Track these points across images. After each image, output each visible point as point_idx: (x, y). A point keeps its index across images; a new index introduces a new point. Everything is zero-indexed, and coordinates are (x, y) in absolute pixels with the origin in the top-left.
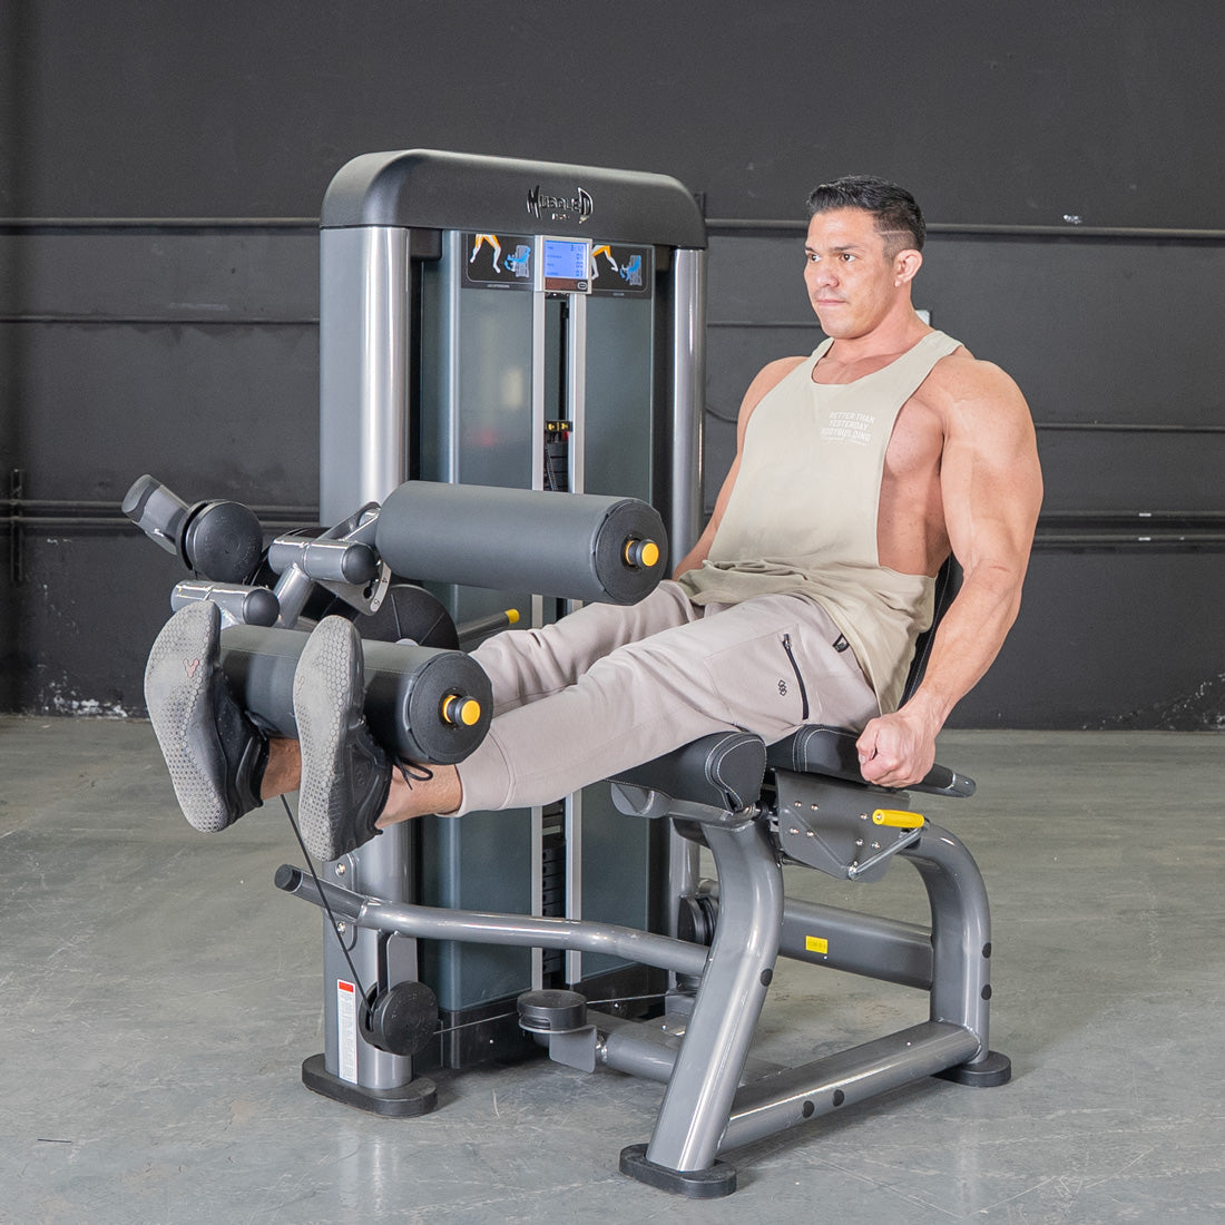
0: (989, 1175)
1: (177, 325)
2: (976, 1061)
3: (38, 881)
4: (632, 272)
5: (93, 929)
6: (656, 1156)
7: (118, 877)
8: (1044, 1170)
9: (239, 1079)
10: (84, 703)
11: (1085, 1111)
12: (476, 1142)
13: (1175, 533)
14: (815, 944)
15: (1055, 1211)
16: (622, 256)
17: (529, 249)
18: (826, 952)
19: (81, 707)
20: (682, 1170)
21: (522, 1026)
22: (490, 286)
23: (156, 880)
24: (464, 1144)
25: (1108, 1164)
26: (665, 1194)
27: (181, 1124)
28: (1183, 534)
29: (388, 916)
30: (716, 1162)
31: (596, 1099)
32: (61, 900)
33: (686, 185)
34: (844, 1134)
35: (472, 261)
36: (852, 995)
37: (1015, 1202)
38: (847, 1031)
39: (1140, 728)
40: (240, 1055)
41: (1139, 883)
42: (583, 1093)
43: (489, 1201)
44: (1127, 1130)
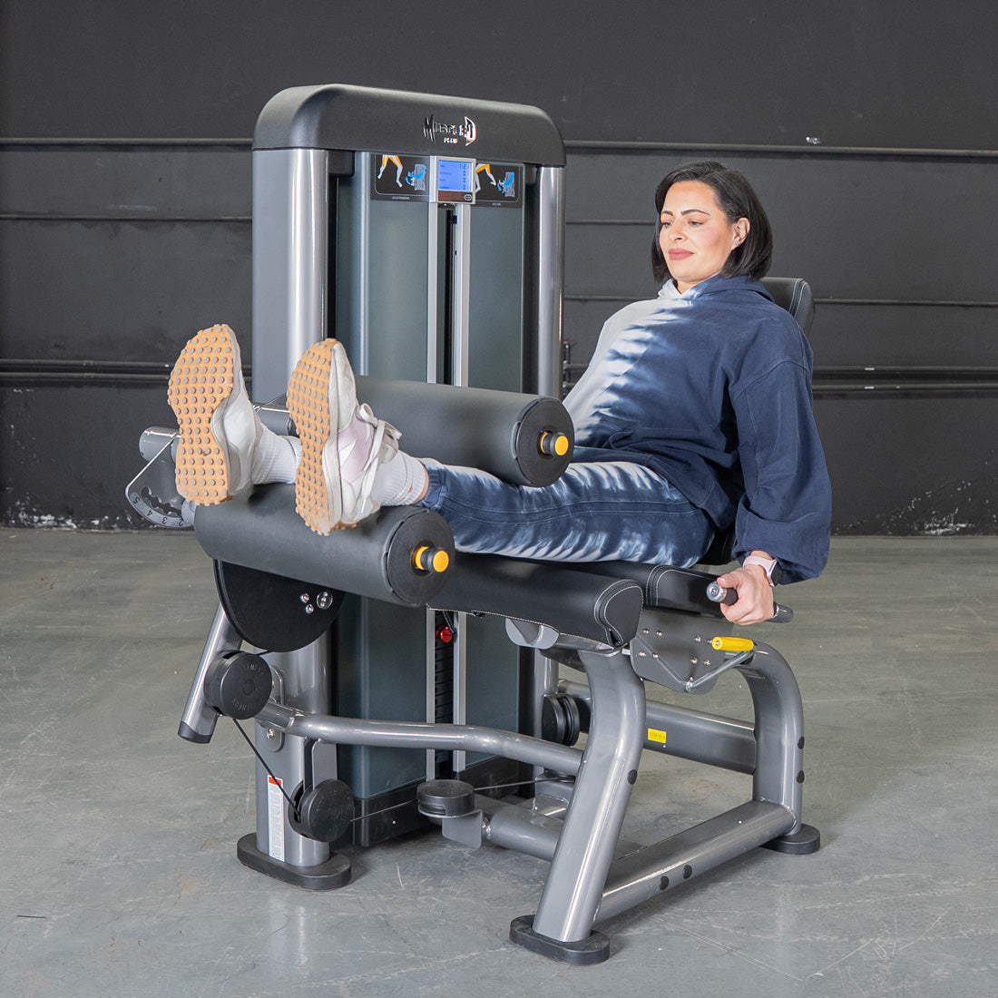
0: (818, 938)
1: (116, 221)
2: (792, 833)
3: (10, 673)
4: (507, 186)
5: (57, 716)
6: (542, 928)
7: (75, 668)
8: (862, 933)
9: (184, 855)
10: (43, 517)
11: (885, 876)
12: (386, 913)
13: (892, 383)
14: (656, 735)
15: (877, 972)
16: (499, 173)
17: (425, 168)
18: (665, 741)
19: (40, 521)
20: (564, 941)
21: (421, 812)
22: (394, 198)
23: (106, 671)
24: (377, 916)
25: (914, 926)
26: (550, 961)
27: (139, 899)
28: (898, 384)
29: (312, 726)
30: (592, 933)
31: (482, 870)
32: (30, 690)
33: (548, 114)
34: (693, 901)
35: (379, 177)
36: (679, 771)
37: (843, 965)
38: (680, 804)
39: (865, 534)
40: (184, 832)
41: (891, 667)
42: (471, 865)
43: (403, 971)
44: (923, 894)
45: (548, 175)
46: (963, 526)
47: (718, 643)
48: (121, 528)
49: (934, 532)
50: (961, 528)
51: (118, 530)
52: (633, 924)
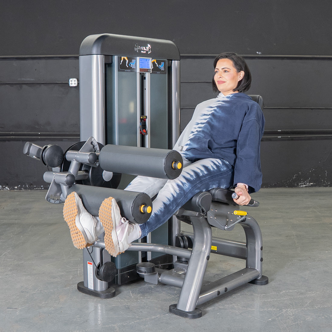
0: (269, 309)
1: (21, 84)
2: (259, 278)
4: (162, 67)
5: (12, 248)
6: (180, 307)
7: (15, 233)
8: (283, 308)
9: (60, 289)
11: (290, 291)
12: (128, 305)
13: (287, 136)
14: (213, 248)
15: (289, 319)
16: (159, 62)
17: (135, 61)
18: (216, 250)
20: (187, 311)
21: (138, 273)
22: (125, 71)
23: (26, 234)
24: (125, 306)
25: (300, 305)
26: (183, 318)
27: (46, 302)
28: (289, 135)
29: (102, 244)
30: (196, 309)
31: (158, 292)
34: (227, 300)
35: (121, 64)
36: (220, 261)
37: (278, 317)
38: (221, 271)
39: (279, 187)
40: (59, 282)
41: (289, 228)
42: (154, 290)
43: (135, 321)
44: (303, 296)
45: (175, 63)
46: (312, 184)
47: (236, 212)
48: (25, 189)
49: (302, 186)
50: (311, 185)
51: (23, 190)
52: (209, 306)
